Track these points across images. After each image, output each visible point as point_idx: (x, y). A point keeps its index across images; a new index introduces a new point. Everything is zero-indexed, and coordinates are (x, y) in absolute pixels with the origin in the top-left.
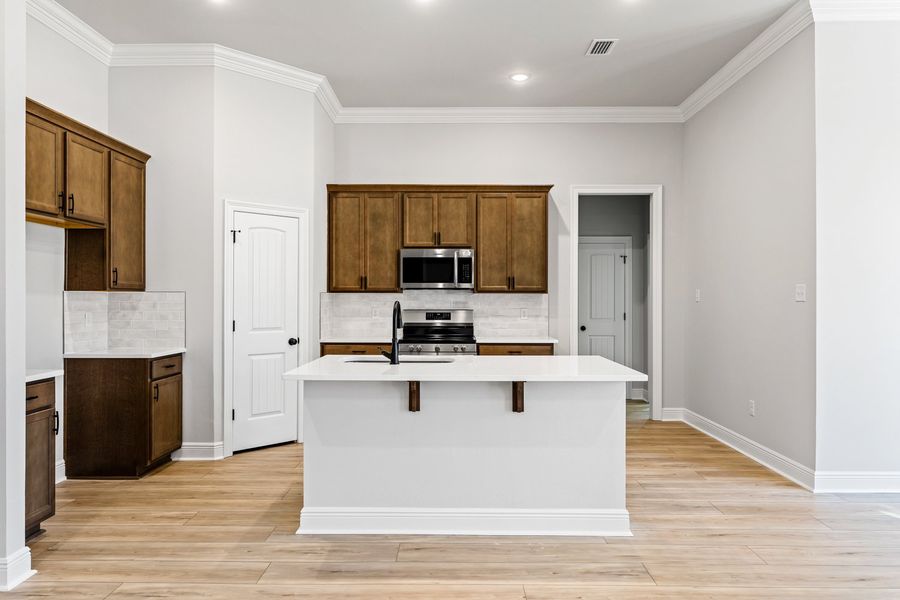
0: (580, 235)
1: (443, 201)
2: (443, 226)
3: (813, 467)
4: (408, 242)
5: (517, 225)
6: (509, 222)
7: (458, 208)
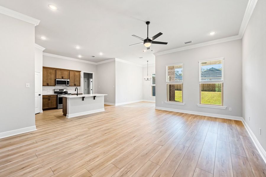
0: (84, 78)
1: (64, 72)
2: (63, 75)
3: (115, 103)
4: (57, 78)
5: (76, 76)
6: (75, 76)
7: (66, 73)
